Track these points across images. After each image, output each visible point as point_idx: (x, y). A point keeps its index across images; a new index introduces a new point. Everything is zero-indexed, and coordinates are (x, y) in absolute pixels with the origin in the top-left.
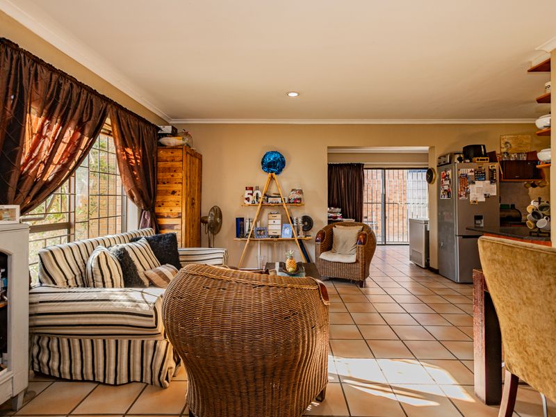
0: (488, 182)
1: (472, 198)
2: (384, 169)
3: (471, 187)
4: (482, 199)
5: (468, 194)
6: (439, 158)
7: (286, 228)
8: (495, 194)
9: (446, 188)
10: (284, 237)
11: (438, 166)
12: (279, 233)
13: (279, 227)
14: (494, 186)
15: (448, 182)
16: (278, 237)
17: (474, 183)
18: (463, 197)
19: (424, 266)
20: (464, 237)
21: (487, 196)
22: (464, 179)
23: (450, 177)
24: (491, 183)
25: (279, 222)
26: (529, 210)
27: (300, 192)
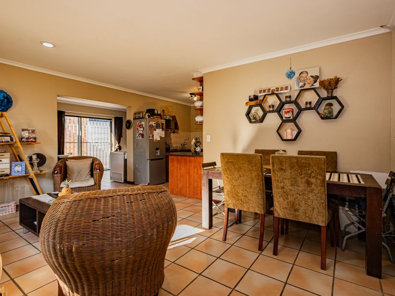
0: (161, 130)
1: (155, 139)
2: (81, 117)
3: (154, 132)
4: (159, 139)
5: (153, 136)
6: (135, 114)
7: (16, 166)
8: (163, 136)
9: (141, 132)
10: (14, 175)
11: (134, 119)
12: (8, 172)
13: (8, 166)
14: (164, 132)
15: (142, 129)
16: (7, 175)
17: (156, 130)
18: (151, 138)
19: (123, 182)
20: (152, 160)
21: (161, 138)
22: (151, 127)
23: (144, 126)
24: (162, 130)
25: (7, 160)
26: (192, 143)
27: (33, 132)
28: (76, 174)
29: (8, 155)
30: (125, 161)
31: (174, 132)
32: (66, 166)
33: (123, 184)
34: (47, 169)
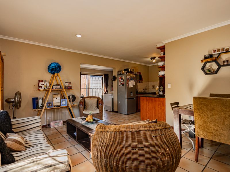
0: (133, 81)
1: (130, 86)
2: (88, 75)
3: (130, 82)
4: (132, 86)
5: (129, 85)
6: (118, 72)
7: (63, 101)
8: (135, 85)
9: (122, 82)
10: (62, 106)
11: (117, 75)
12: (59, 104)
13: (59, 101)
14: (135, 82)
15: (122, 81)
16: (59, 106)
17: (130, 81)
18: (128, 86)
19: (111, 111)
20: (128, 99)
21: (133, 86)
22: (128, 79)
23: (123, 79)
24: (134, 81)
25: (59, 98)
26: (157, 89)
27: (70, 83)
28: (90, 106)
29: (59, 95)
30: (113, 99)
31: (140, 82)
32: (85, 102)
33: (111, 112)
34: (76, 103)
